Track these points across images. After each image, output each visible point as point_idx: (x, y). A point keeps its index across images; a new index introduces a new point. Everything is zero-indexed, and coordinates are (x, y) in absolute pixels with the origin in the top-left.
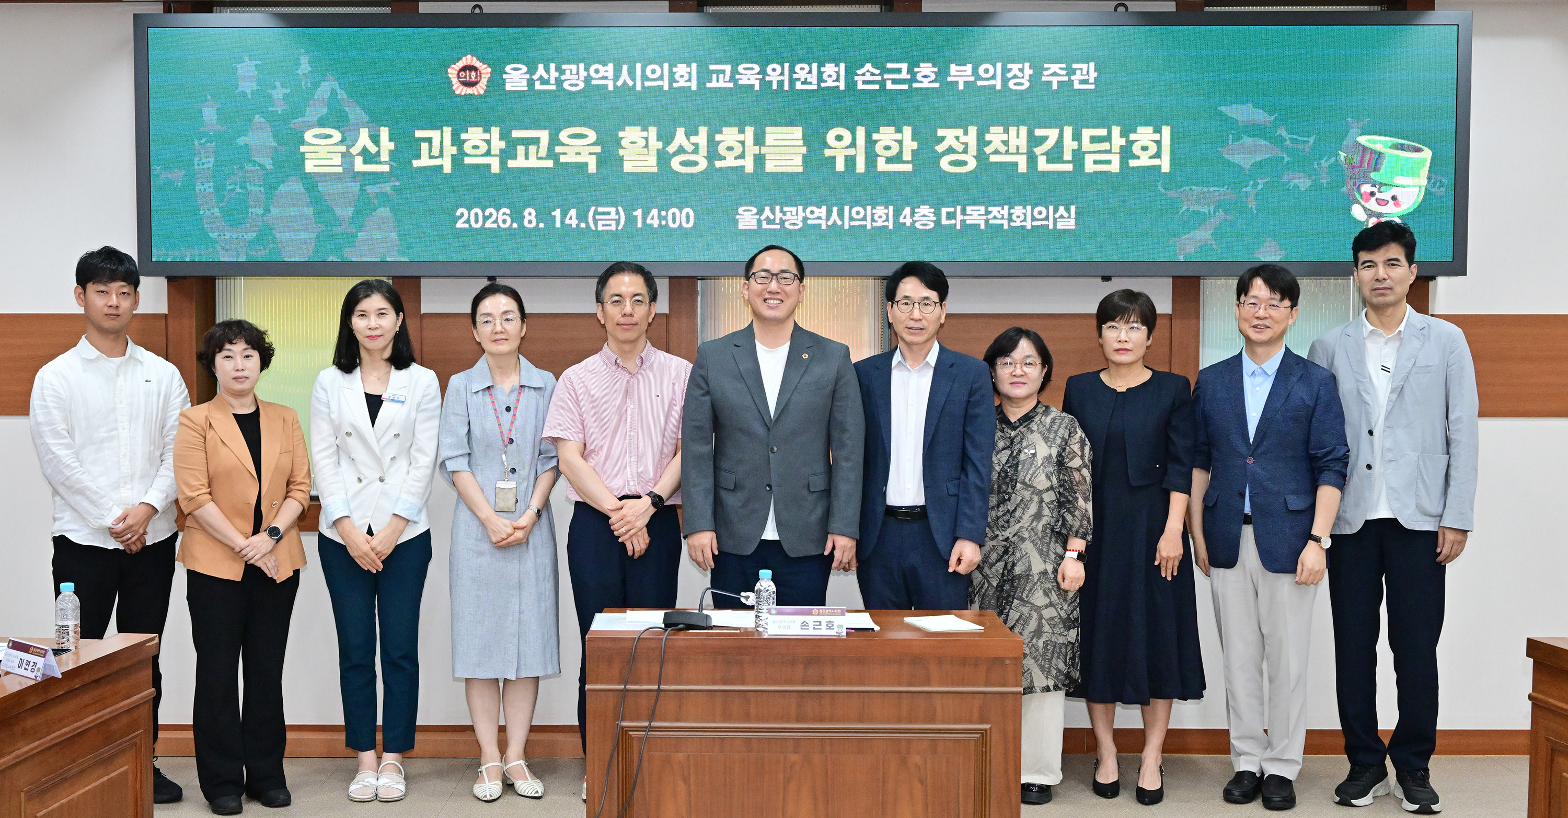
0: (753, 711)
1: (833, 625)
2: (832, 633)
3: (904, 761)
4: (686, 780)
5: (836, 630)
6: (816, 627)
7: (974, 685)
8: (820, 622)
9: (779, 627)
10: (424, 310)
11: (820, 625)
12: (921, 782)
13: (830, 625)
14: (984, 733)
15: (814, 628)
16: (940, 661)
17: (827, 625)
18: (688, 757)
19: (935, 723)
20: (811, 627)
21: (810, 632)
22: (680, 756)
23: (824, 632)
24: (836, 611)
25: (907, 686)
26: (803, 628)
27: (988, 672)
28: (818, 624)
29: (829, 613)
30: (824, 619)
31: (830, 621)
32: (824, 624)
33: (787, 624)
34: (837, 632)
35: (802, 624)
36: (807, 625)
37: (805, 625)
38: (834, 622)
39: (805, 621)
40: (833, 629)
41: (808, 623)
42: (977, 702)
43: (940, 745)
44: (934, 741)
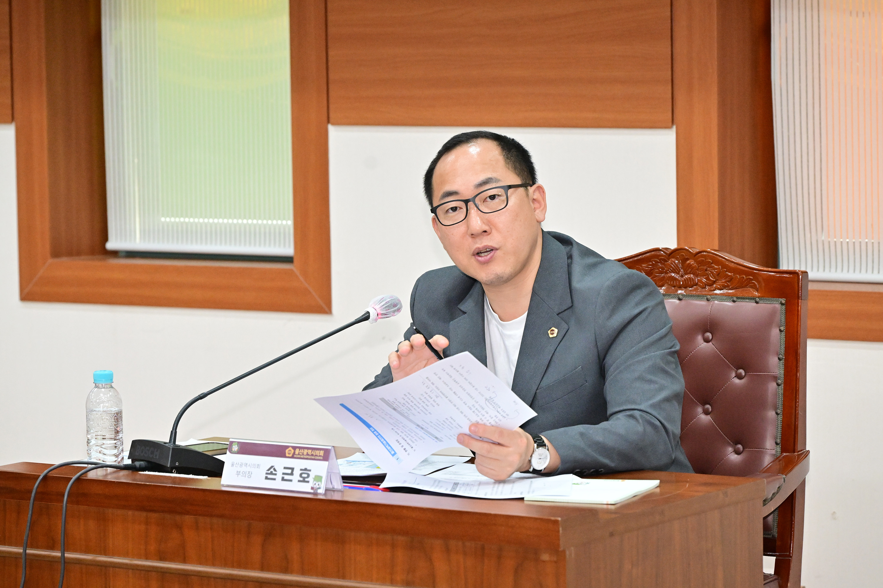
1: (308, 475)
2: (306, 488)
5: (311, 486)
6: (286, 477)
8: (293, 469)
9: (238, 473)
11: (292, 474)
13: (304, 476)
15: (283, 479)
17: (301, 476)
20: (279, 476)
21: (277, 484)
24: (317, 452)
26: (269, 476)
27: (517, 571)
28: (289, 471)
29: (308, 454)
30: (298, 464)
31: (306, 469)
32: (297, 472)
33: (248, 469)
34: (312, 488)
35: (268, 470)
36: (274, 472)
37: (271, 473)
38: (310, 470)
39: (272, 467)
40: (308, 482)
41: (275, 470)
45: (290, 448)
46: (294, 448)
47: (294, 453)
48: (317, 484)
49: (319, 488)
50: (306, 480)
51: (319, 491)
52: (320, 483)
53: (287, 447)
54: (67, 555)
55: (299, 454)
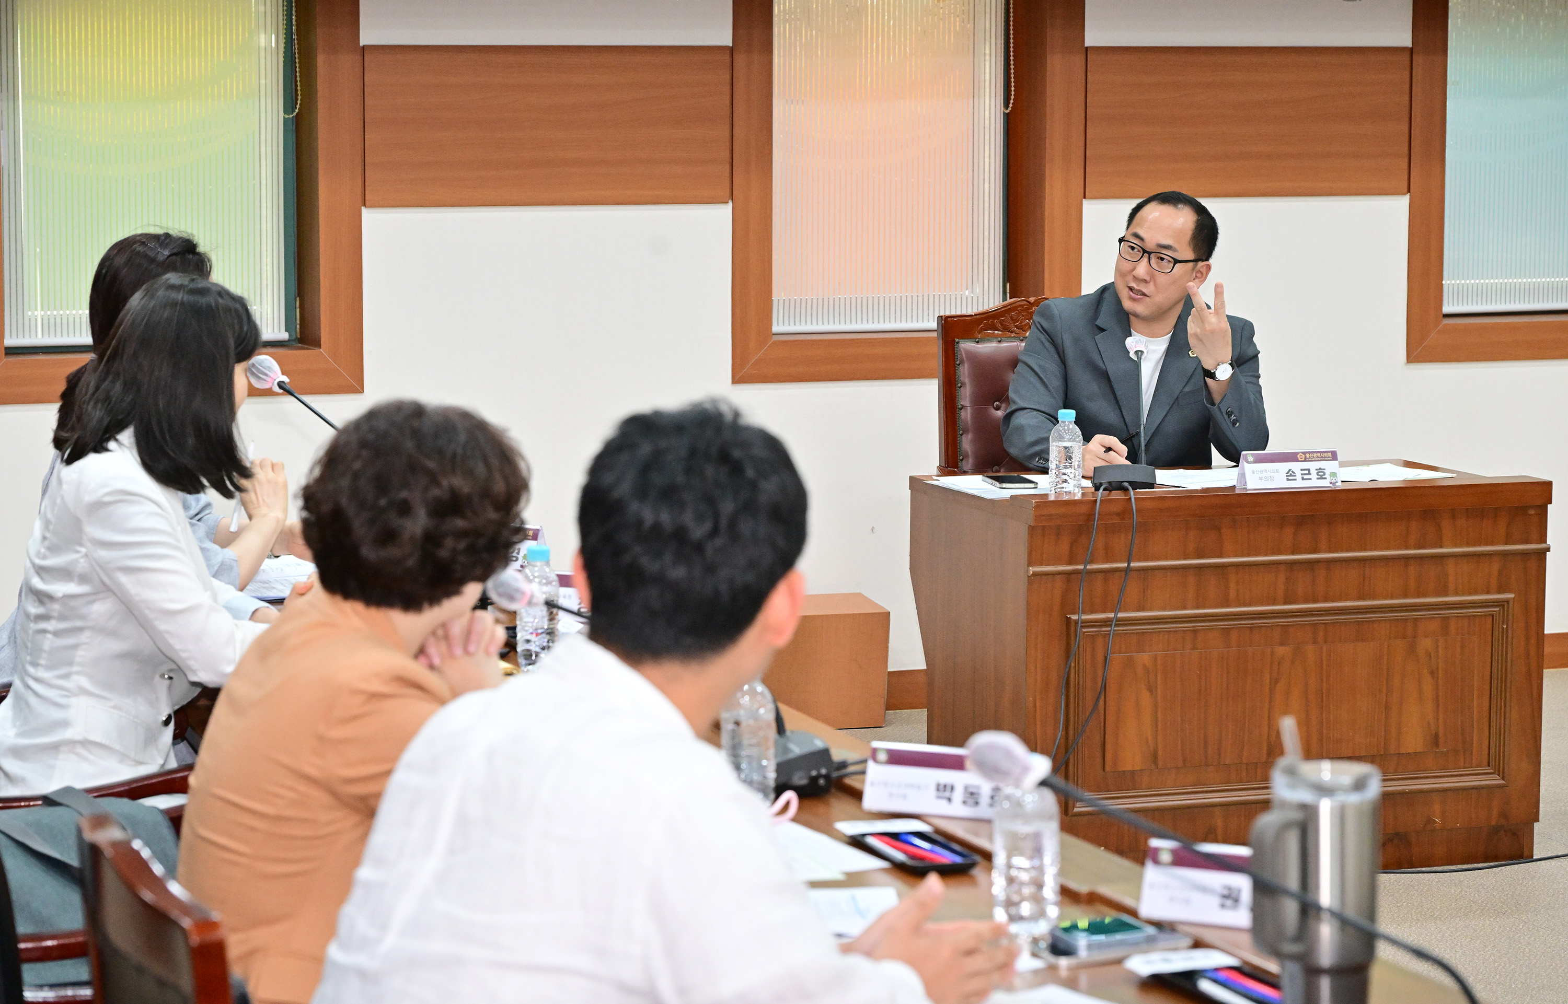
0: (1232, 594)
1: (1325, 473)
2: (1325, 484)
3: (1412, 649)
4: (1151, 689)
5: (1329, 480)
6: (1305, 477)
7: (1492, 544)
8: (1309, 470)
9: (1261, 478)
10: (363, 42)
11: (1309, 474)
12: (1432, 673)
13: (1321, 474)
14: (1502, 604)
15: (1303, 479)
16: (1453, 515)
17: (1317, 473)
18: (1156, 658)
19: (1446, 595)
20: (1299, 477)
21: (1299, 484)
22: (1144, 658)
23: (1315, 483)
24: (1327, 454)
25: (1415, 548)
26: (1290, 478)
28: (1307, 472)
29: (1318, 457)
30: (1313, 466)
31: (1320, 469)
32: (1314, 472)
33: (1269, 474)
34: (1331, 483)
35: (1287, 473)
36: (1293, 474)
37: (1291, 475)
38: (1324, 469)
39: (1290, 470)
40: (1325, 478)
41: (1294, 473)
42: (1496, 566)
43: (1453, 624)
44: (1446, 619)
45: (1301, 454)
46: (1304, 453)
47: (1306, 457)
48: (1334, 479)
49: (1337, 482)
50: (1323, 477)
51: (1337, 484)
52: (1336, 478)
53: (1298, 453)
55: (1310, 458)
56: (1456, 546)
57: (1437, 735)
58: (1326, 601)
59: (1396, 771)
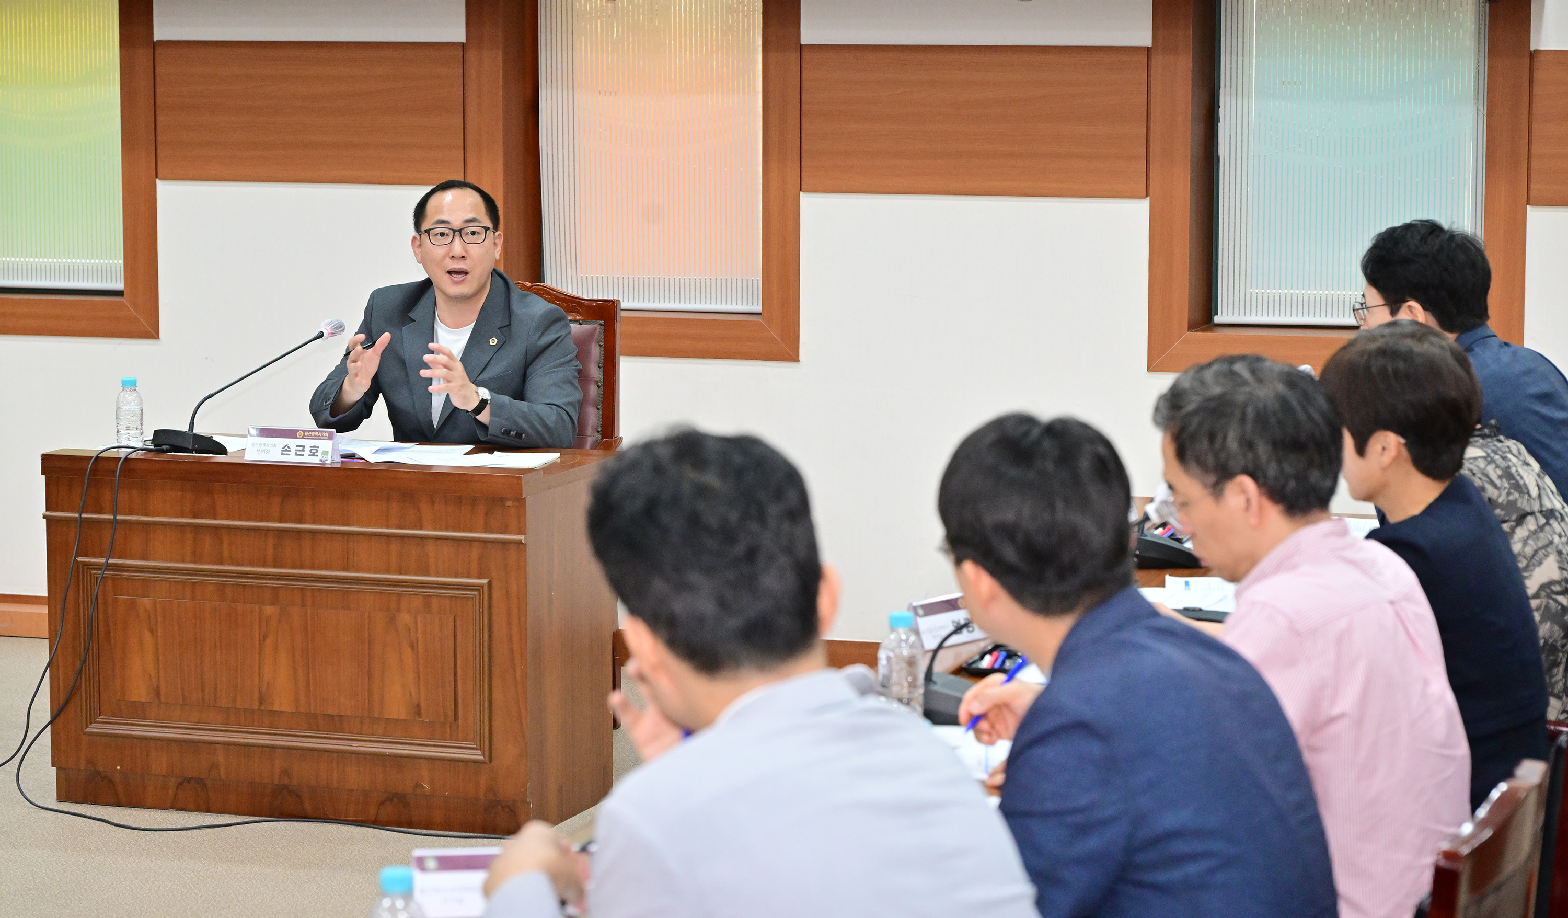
0: (226, 554)
1: (317, 451)
2: (315, 460)
3: (391, 620)
4: (153, 631)
5: (319, 457)
6: (299, 453)
7: (471, 531)
8: (304, 447)
9: (258, 451)
11: (303, 450)
12: (412, 646)
13: (314, 451)
14: (478, 588)
15: (296, 454)
16: (432, 499)
17: (311, 451)
18: (155, 602)
19: (428, 575)
20: (293, 452)
21: (292, 458)
22: (146, 602)
23: (306, 459)
25: (396, 528)
26: (284, 453)
27: (486, 514)
28: (301, 448)
29: (316, 436)
30: (308, 443)
31: (314, 447)
32: (307, 449)
33: (267, 448)
34: (321, 460)
35: (283, 448)
36: (288, 449)
37: (286, 450)
38: (318, 447)
39: (286, 445)
40: (317, 456)
41: (289, 448)
42: (475, 552)
43: (434, 601)
44: (427, 597)
45: (300, 432)
46: (304, 431)
47: (304, 435)
48: (324, 457)
49: (327, 460)
50: (315, 454)
51: (326, 462)
52: (327, 456)
53: (298, 431)
54: (118, 517)
55: (308, 436)
56: (435, 529)
57: (418, 706)
58: (312, 568)
59: (384, 735)
